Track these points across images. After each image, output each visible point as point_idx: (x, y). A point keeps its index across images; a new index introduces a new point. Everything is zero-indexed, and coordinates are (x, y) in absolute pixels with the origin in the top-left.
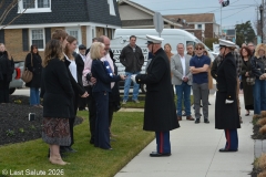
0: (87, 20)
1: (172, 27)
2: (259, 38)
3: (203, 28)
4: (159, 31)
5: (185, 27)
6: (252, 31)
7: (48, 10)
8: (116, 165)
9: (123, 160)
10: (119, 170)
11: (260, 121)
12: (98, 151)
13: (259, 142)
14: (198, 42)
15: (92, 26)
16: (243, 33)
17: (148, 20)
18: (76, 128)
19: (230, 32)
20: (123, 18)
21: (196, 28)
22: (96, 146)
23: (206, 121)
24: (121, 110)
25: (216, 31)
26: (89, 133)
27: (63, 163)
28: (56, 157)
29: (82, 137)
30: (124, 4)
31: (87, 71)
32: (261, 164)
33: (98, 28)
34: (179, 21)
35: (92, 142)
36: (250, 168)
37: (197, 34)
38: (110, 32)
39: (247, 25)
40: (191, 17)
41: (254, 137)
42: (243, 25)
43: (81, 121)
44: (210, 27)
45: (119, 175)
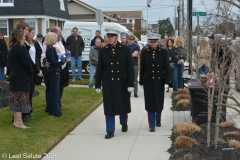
0: (43, 14)
1: (110, 21)
2: (177, 32)
3: (133, 22)
4: (100, 24)
5: (119, 21)
6: (171, 26)
7: (11, 5)
8: (66, 129)
9: (72, 125)
10: (68, 133)
11: (177, 96)
12: (52, 118)
13: (176, 112)
14: (130, 34)
15: (46, 18)
16: (164, 27)
17: (91, 15)
18: (35, 99)
19: (154, 26)
20: (70, 13)
21: (128, 22)
22: (51, 114)
23: (136, 96)
24: (70, 86)
25: (143, 25)
27: (25, 127)
28: (19, 123)
29: (39, 107)
30: (72, 2)
31: (43, 55)
32: (179, 129)
33: (51, 21)
34: (115, 16)
35: (47, 111)
36: (170, 133)
37: (129, 27)
38: (61, 24)
39: (168, 21)
40: (124, 14)
41: (172, 109)
42: (164, 21)
43: (38, 94)
44: (138, 22)
45: (68, 137)
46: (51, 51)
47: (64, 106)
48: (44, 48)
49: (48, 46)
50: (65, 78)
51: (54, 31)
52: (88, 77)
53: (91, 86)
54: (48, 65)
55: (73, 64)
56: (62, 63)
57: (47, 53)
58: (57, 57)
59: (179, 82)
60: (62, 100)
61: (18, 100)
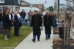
0: (13, 5)
1: (34, 7)
2: (55, 10)
4: (31, 8)
5: (37, 7)
6: (53, 8)
7: (4, 2)
8: (20, 40)
9: (22, 39)
11: (55, 30)
12: (16, 37)
13: (54, 35)
14: (40, 11)
16: (51, 9)
17: (28, 5)
18: (11, 31)
19: (48, 8)
20: (22, 5)
21: (40, 7)
22: (16, 36)
23: (42, 30)
24: (22, 27)
26: (14, 32)
27: (8, 40)
28: (6, 38)
29: (12, 33)
30: (22, 1)
31: (13, 18)
32: (55, 40)
33: (16, 7)
34: (35, 5)
35: (15, 35)
37: (40, 9)
38: (19, 8)
40: (38, 5)
41: (53, 34)
42: (51, 7)
43: (12, 29)
44: (43, 7)
45: (21, 43)
46: (16, 16)
47: (20, 33)
48: (14, 15)
49: (15, 15)
50: (20, 25)
51: (17, 10)
52: (27, 24)
53: (28, 27)
54: (15, 20)
55: (23, 20)
56: (19, 20)
57: (15, 17)
58: (18, 18)
59: (55, 26)
60: (19, 31)
61: (6, 31)
